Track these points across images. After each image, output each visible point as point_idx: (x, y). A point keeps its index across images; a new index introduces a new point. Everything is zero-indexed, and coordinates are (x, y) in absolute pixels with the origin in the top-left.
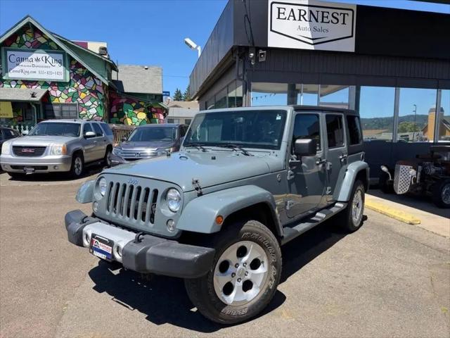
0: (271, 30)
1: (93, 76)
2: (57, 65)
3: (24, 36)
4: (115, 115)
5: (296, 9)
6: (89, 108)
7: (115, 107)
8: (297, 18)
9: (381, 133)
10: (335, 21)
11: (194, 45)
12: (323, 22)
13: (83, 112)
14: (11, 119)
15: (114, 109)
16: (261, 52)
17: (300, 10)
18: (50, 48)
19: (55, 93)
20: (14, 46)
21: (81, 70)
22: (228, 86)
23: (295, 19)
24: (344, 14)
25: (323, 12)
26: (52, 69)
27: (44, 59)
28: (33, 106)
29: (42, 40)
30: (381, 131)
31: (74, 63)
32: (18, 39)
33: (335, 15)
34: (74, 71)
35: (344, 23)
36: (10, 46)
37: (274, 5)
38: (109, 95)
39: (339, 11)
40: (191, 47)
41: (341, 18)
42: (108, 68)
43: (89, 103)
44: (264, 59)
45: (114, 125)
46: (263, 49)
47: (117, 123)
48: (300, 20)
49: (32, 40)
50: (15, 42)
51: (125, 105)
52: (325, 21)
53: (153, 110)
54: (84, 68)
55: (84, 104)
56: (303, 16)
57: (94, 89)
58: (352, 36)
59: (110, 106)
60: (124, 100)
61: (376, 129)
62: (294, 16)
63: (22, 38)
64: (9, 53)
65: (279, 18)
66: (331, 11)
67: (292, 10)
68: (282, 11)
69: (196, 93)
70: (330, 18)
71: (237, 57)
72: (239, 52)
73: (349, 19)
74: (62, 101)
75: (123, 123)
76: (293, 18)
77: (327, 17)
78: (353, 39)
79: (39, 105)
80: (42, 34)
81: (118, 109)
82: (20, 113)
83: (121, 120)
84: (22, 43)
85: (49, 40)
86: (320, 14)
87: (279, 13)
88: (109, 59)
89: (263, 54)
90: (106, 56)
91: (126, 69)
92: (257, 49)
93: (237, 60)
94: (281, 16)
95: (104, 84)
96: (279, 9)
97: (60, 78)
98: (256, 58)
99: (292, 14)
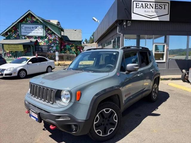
0: (133, 13)
1: (55, 34)
2: (40, 30)
3: (28, 18)
4: (63, 50)
5: (144, 3)
6: (53, 47)
7: (63, 46)
8: (144, 7)
9: (174, 56)
10: (161, 8)
11: (96, 20)
12: (155, 8)
13: (51, 49)
14: (22, 52)
15: (62, 47)
16: (128, 22)
17: (145, 4)
18: (38, 23)
19: (40, 41)
20: (24, 22)
21: (50, 31)
22: (112, 37)
23: (143, 8)
24: (165, 5)
25: (155, 4)
26: (38, 31)
27: (35, 27)
28: (31, 46)
29: (35, 20)
30: (174, 55)
31: (47, 28)
32: (25, 19)
33: (161, 5)
34: (47, 32)
35: (165, 9)
36: (22, 22)
37: (134, 2)
38: (61, 41)
39: (162, 4)
40: (95, 21)
41: (163, 7)
42: (60, 30)
43: (53, 45)
44: (130, 25)
45: (63, 54)
46: (130, 21)
47: (64, 53)
48: (145, 8)
49: (31, 20)
50: (24, 21)
51: (67, 45)
52: (156, 8)
53: (78, 47)
54: (51, 31)
55: (51, 45)
56: (147, 6)
57: (55, 39)
58: (168, 14)
59: (61, 46)
60: (66, 44)
61: (172, 54)
62: (143, 6)
63: (27, 19)
64: (22, 25)
65: (136, 7)
66: (159, 4)
67: (142, 4)
68: (138, 4)
69: (97, 40)
70: (159, 7)
71: (118, 24)
72: (119, 22)
73: (167, 7)
74: (42, 44)
75: (66, 53)
76: (142, 7)
77: (157, 6)
78: (169, 15)
79: (33, 46)
80: (34, 17)
81: (64, 47)
82: (26, 49)
83: (65, 52)
84: (27, 21)
85: (38, 20)
86: (154, 5)
87: (136, 5)
88: (60, 27)
89: (129, 23)
90: (59, 26)
91: (67, 31)
92: (127, 21)
93: (118, 25)
94: (137, 7)
95: (59, 37)
96: (136, 3)
97: (42, 35)
98: (126, 25)
99: (142, 6)
